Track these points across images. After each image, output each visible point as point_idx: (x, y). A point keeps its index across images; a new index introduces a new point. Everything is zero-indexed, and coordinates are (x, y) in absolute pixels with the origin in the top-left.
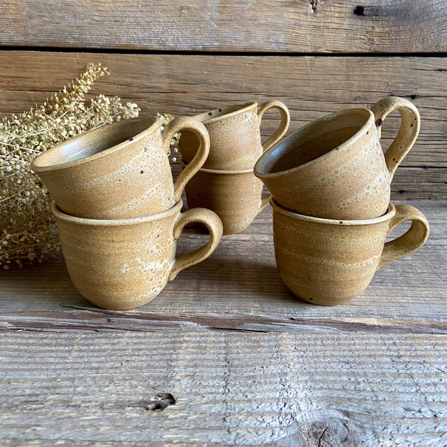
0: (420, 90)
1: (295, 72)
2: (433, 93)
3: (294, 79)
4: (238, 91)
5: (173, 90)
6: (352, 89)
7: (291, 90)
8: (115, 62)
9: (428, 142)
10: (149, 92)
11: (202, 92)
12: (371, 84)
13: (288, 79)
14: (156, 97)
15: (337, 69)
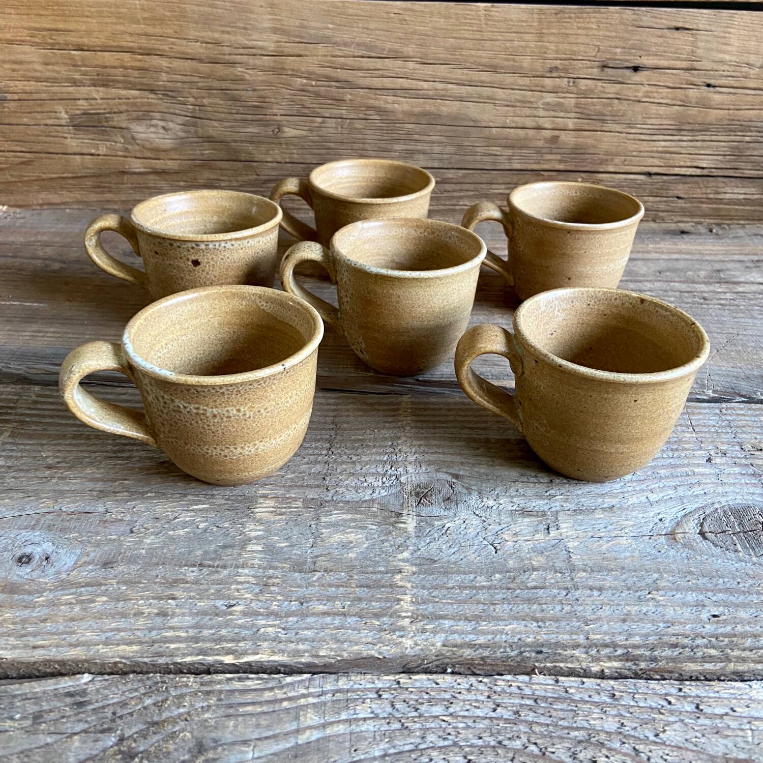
0: (646, 58)
1: (462, 28)
2: (665, 63)
3: (460, 38)
4: (379, 55)
5: (283, 52)
6: (546, 55)
7: (456, 55)
8: (196, 8)
9: (654, 138)
10: (247, 55)
11: (325, 56)
12: (575, 48)
13: (453, 38)
14: (258, 61)
15: (524, 24)
